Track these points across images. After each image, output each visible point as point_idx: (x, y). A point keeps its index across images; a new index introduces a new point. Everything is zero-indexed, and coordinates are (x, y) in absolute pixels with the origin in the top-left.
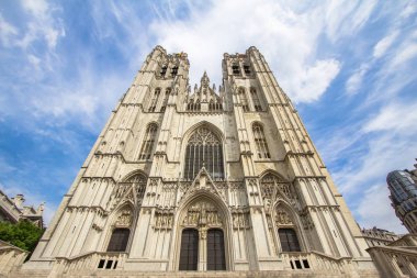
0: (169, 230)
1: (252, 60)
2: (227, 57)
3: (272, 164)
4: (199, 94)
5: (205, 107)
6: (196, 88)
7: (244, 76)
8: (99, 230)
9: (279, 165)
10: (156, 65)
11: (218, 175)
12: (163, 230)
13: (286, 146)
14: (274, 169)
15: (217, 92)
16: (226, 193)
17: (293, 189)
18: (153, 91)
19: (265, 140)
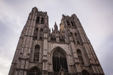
3: (85, 67)
6: (52, 30)
7: (72, 27)
9: (88, 68)
11: (66, 70)
13: (91, 61)
19: (81, 57)
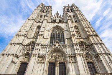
0: (43, 63)
1: (73, 7)
2: (65, 7)
3: (82, 39)
4: (55, 17)
5: (57, 21)
6: (54, 15)
7: (71, 12)
8: (15, 63)
9: (85, 40)
10: (41, 8)
11: (62, 43)
12: (41, 63)
13: (88, 33)
14: (83, 41)
15: (62, 17)
16: (66, 49)
17: (91, 48)
18: (40, 16)
19: (79, 32)
